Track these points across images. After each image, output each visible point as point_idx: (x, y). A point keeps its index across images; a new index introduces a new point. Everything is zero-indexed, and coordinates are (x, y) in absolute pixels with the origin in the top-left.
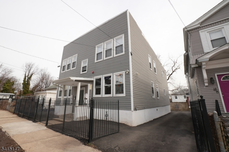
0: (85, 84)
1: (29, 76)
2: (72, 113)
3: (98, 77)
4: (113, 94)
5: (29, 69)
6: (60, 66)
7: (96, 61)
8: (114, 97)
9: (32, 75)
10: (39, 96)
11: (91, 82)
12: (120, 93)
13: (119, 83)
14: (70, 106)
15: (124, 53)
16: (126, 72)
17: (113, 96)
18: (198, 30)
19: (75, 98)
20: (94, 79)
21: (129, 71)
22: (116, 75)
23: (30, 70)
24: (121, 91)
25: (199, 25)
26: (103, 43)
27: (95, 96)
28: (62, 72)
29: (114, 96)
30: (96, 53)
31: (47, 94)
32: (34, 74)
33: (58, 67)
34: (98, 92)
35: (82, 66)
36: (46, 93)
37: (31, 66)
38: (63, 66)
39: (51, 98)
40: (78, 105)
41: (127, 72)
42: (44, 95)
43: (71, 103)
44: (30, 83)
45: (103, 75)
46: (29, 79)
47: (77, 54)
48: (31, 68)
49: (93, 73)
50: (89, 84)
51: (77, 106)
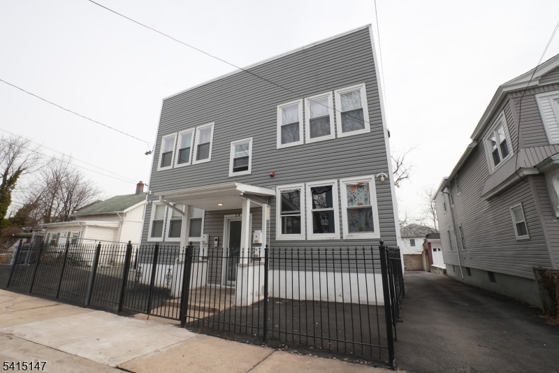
0: (258, 204)
1: (8, 177)
2: (208, 285)
3: (291, 187)
4: (341, 233)
5: (12, 155)
6: (149, 153)
7: (279, 145)
8: (346, 241)
9: (19, 172)
10: (57, 236)
11: (270, 199)
12: (361, 230)
13: (355, 206)
14: (201, 264)
15: (367, 129)
16: (380, 177)
17: (342, 237)
18: (532, 92)
19: (216, 242)
20: (277, 192)
21: (387, 176)
22: (348, 186)
23: (13, 158)
24: (363, 226)
25: (537, 83)
26: (301, 100)
27: (280, 236)
28: (159, 169)
29: (344, 238)
30: (280, 124)
31: (87, 230)
32: (24, 172)
33: (147, 153)
34: (293, 225)
35: (233, 156)
36: (84, 227)
37: (16, 148)
38: (162, 151)
39: (130, 242)
40: (246, 261)
41: (383, 179)
42: (73, 232)
43: (201, 254)
44: (10, 197)
45: (308, 184)
46: (9, 185)
47: (213, 123)
48: (18, 152)
49: (272, 176)
50: (266, 205)
51: (243, 266)
